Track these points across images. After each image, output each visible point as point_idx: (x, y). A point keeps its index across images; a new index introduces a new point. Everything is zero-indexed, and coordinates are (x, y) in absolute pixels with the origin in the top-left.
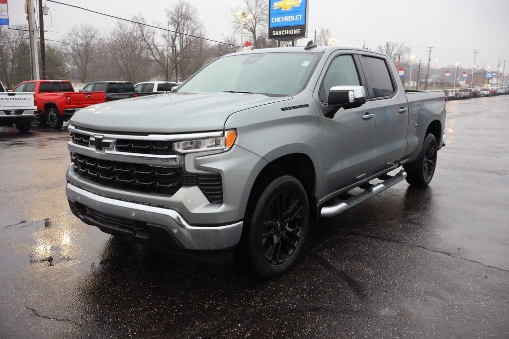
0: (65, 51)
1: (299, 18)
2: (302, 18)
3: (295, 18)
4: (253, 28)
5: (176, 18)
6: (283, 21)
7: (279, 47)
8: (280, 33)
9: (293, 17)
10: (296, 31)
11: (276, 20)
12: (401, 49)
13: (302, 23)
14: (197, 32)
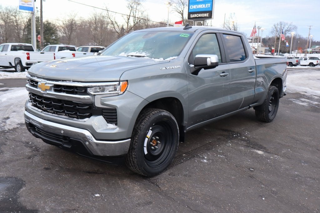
0: (58, 25)
1: (208, 6)
2: (210, 6)
3: (205, 6)
4: (182, 12)
5: (131, 4)
6: (198, 8)
7: (194, 25)
8: (195, 16)
9: (204, 5)
10: (206, 15)
11: (193, 7)
12: (290, 27)
13: (210, 10)
14: (145, 14)
